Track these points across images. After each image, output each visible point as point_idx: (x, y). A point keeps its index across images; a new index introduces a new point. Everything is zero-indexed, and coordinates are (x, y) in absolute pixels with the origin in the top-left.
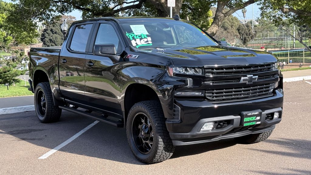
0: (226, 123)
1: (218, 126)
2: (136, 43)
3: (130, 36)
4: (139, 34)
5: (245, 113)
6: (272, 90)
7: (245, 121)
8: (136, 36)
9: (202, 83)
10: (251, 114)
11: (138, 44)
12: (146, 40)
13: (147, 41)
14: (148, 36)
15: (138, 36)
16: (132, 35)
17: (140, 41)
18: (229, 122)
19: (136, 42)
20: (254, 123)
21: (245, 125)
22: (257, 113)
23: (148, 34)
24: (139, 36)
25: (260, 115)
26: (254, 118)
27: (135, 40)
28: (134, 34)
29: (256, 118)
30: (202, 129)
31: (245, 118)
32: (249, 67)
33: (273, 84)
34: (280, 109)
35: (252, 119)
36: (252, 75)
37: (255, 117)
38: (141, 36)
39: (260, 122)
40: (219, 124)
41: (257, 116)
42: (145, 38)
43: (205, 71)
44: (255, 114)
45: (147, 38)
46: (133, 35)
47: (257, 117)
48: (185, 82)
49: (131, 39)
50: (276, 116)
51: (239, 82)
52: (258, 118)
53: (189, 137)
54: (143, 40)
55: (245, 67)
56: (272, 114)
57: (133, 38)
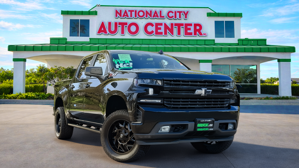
0: (182, 127)
1: (175, 129)
2: (119, 67)
3: (116, 61)
4: (124, 60)
5: (198, 120)
6: (227, 105)
7: (198, 126)
8: (121, 61)
9: (161, 92)
10: (204, 121)
11: (121, 67)
12: (128, 64)
13: (129, 65)
14: (130, 62)
15: (122, 62)
16: (117, 61)
17: (123, 65)
18: (185, 127)
19: (119, 66)
20: (207, 129)
21: (198, 130)
22: (210, 121)
23: (131, 60)
24: (123, 62)
25: (212, 122)
26: (207, 125)
27: (119, 64)
28: (119, 60)
29: (209, 125)
30: (159, 131)
31: (198, 124)
32: (205, 82)
33: (229, 100)
34: (235, 121)
35: (205, 125)
36: (206, 89)
37: (208, 124)
38: (125, 61)
39: (213, 129)
40: (176, 128)
41: (209, 123)
42: (128, 63)
43: (164, 82)
44: (208, 121)
45: (129, 63)
46: (118, 61)
49: (116, 63)
50: (230, 127)
51: (194, 93)
52: (211, 125)
53: (149, 137)
54: (126, 64)
55: (200, 82)
56: (227, 125)
57: (118, 63)
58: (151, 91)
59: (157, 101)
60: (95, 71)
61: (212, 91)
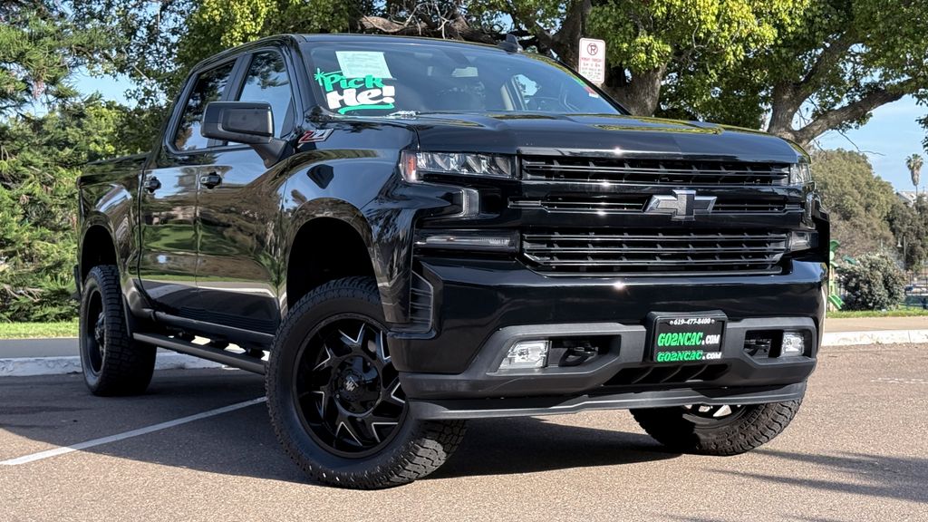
0: (597, 349)
1: (566, 356)
2: (342, 102)
3: (328, 81)
4: (360, 76)
5: (660, 316)
6: (778, 257)
7: (660, 344)
8: (348, 80)
9: (511, 203)
10: (683, 322)
11: (347, 102)
12: (376, 93)
13: (381, 97)
14: (386, 82)
15: (351, 83)
16: (332, 79)
17: (357, 94)
18: (608, 345)
19: (341, 98)
20: (696, 356)
21: (662, 357)
22: (707, 321)
23: (390, 76)
24: (356, 83)
25: (719, 328)
26: (695, 338)
27: (341, 92)
28: (341, 74)
29: (704, 338)
30: (504, 365)
31: (662, 335)
32: (688, 163)
33: (784, 235)
34: (807, 322)
35: (689, 339)
36: (694, 192)
37: (701, 334)
38: (364, 81)
39: (720, 354)
40: (570, 352)
41: (707, 330)
42: (375, 87)
43: (521, 166)
44: (699, 322)
45: (381, 89)
46: (337, 78)
47: (708, 337)
48: (453, 200)
49: (329, 87)
50: (792, 345)
51: (644, 210)
52: (714, 339)
53: (463, 388)
54: (367, 92)
55: (669, 163)
56: (776, 336)
57: (338, 88)
58: (469, 203)
59: (495, 242)
60: (244, 119)
61: (717, 202)
